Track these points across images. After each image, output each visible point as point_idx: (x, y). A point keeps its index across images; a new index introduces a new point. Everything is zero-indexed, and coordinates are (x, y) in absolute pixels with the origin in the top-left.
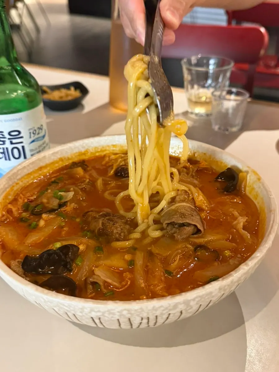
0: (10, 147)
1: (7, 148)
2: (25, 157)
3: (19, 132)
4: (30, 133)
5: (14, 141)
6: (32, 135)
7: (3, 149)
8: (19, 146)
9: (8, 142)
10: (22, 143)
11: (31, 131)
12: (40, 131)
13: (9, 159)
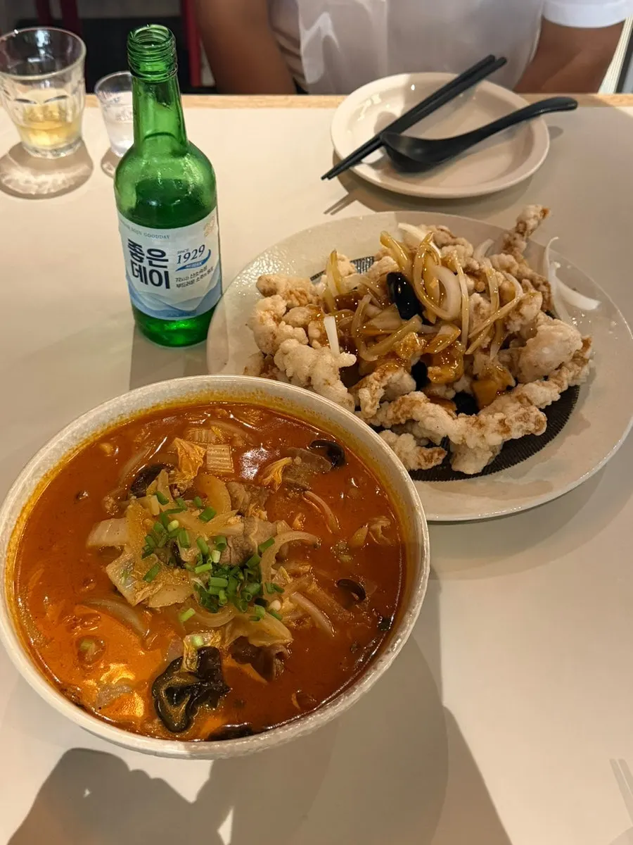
0: (149, 268)
1: (144, 268)
2: (168, 287)
3: (164, 254)
4: (180, 256)
5: (155, 262)
6: (183, 260)
7: (140, 266)
8: (162, 271)
9: (146, 261)
10: (166, 267)
11: (183, 254)
12: (198, 254)
13: (146, 283)
